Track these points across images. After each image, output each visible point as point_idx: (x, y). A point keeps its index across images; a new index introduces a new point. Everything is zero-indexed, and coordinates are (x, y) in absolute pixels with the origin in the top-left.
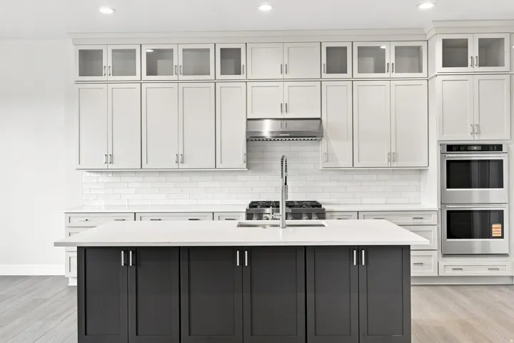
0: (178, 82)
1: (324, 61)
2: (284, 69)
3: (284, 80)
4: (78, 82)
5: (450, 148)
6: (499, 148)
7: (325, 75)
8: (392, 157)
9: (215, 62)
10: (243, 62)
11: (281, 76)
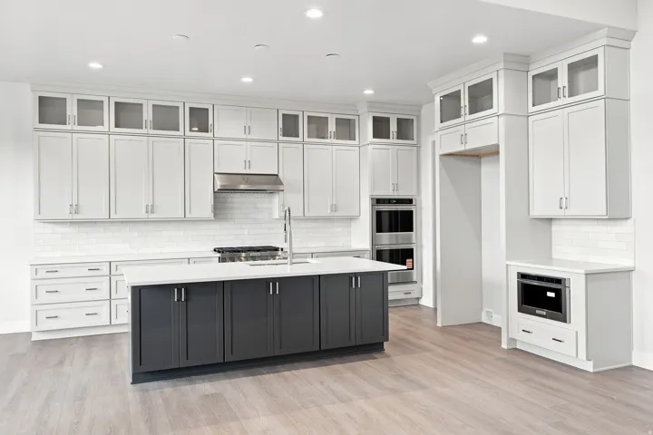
0: (148, 135)
1: (281, 126)
2: (247, 130)
3: (247, 140)
4: (36, 129)
5: (379, 201)
6: (410, 201)
7: (281, 138)
8: (334, 208)
9: (184, 119)
10: (210, 122)
11: (244, 137)
